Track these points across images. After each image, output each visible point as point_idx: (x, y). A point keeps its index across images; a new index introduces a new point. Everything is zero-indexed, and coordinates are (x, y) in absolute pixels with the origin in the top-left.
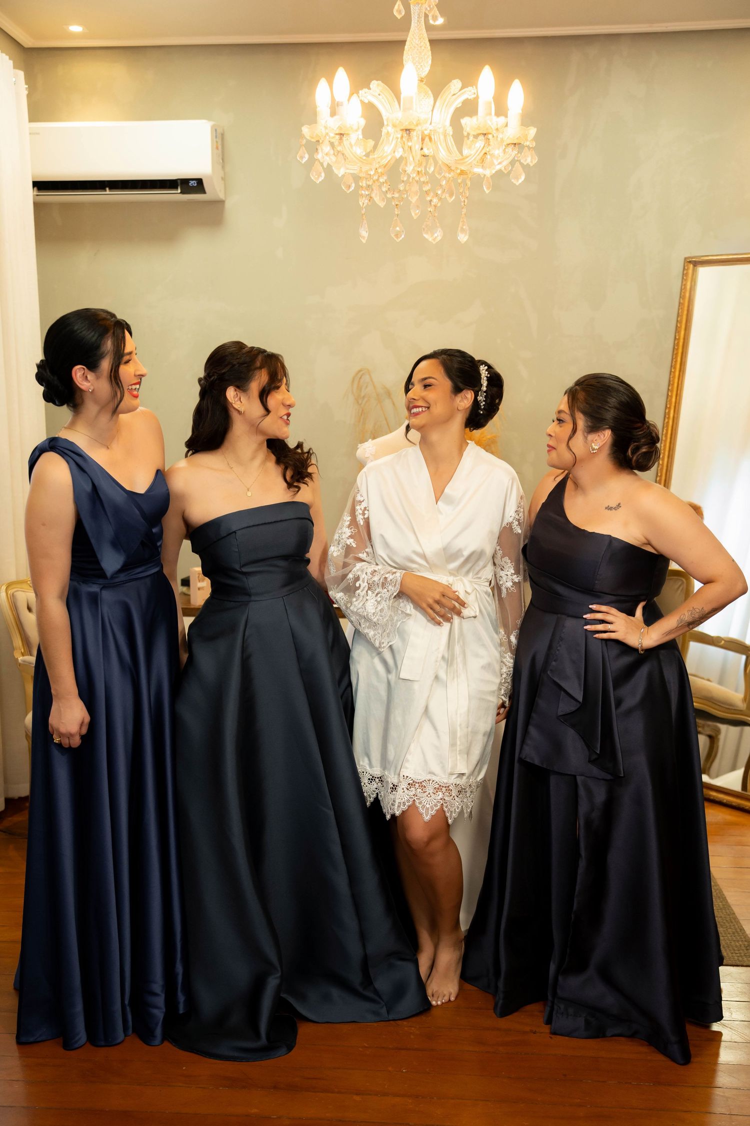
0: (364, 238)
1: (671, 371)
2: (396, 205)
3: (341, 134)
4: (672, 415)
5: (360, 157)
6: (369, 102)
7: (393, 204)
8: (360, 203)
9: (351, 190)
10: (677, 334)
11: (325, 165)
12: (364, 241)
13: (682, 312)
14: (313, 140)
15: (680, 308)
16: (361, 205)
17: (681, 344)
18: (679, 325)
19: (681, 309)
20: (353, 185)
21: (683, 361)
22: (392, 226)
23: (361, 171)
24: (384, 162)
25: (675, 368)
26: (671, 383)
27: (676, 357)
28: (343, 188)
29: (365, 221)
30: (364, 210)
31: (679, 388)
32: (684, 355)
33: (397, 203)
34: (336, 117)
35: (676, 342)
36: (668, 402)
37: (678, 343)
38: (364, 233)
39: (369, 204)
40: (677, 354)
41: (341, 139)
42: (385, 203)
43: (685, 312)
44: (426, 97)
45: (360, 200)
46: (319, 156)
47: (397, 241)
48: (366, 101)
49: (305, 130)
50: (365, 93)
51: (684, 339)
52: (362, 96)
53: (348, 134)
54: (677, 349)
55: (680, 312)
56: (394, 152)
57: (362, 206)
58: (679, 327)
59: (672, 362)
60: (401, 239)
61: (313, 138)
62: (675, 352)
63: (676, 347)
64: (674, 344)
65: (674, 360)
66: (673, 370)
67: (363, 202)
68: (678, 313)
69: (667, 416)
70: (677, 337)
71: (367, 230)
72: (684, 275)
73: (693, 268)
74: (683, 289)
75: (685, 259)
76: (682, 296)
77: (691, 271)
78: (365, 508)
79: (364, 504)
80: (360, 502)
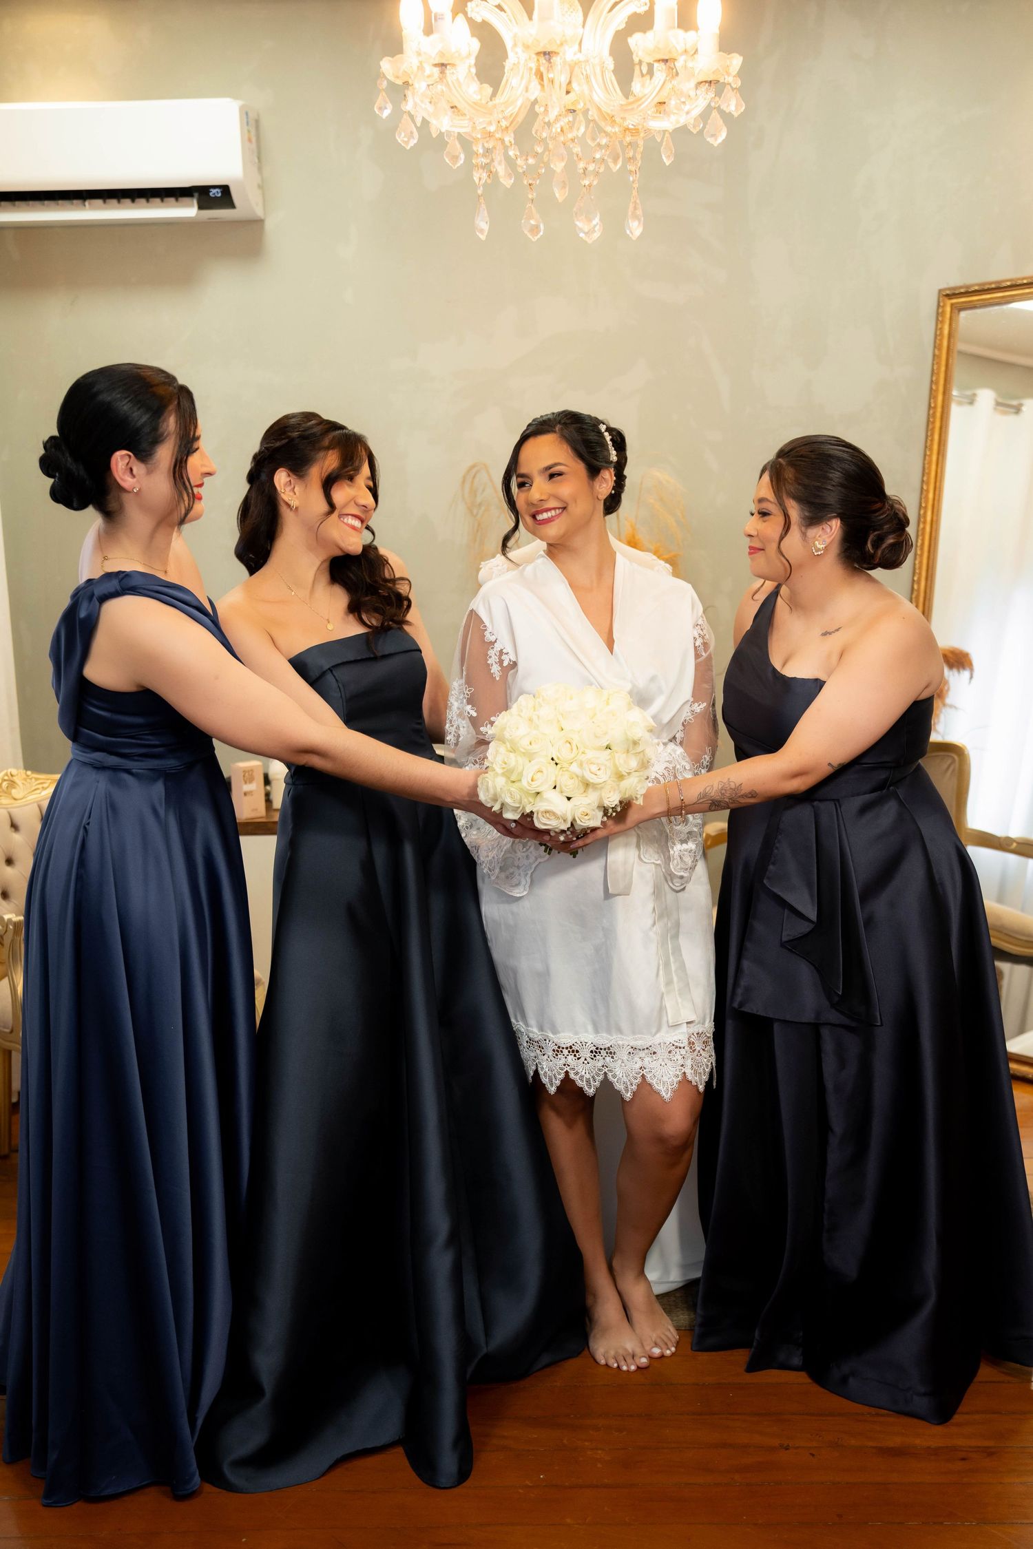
0: (482, 231)
1: (925, 455)
2: (530, 185)
3: (443, 65)
4: (929, 518)
5: (475, 103)
6: (483, 20)
7: (525, 182)
8: (475, 178)
9: (459, 165)
10: (932, 400)
11: (419, 122)
12: (483, 237)
13: (939, 368)
14: (399, 82)
15: (935, 362)
16: (477, 181)
17: (938, 414)
18: (934, 387)
19: (937, 363)
20: (462, 156)
21: (943, 438)
22: (525, 217)
23: (474, 128)
24: (512, 110)
25: (931, 450)
26: (927, 471)
27: (932, 435)
28: (447, 160)
29: (483, 206)
30: (481, 188)
31: (938, 479)
32: (943, 430)
33: (530, 182)
34: (432, 37)
35: (931, 412)
36: (923, 500)
37: (934, 413)
38: (483, 224)
39: (489, 181)
40: (933, 429)
41: (442, 72)
42: (512, 181)
43: (943, 369)
44: (571, 10)
45: (475, 173)
46: (409, 106)
47: (533, 240)
48: (479, 20)
49: (386, 65)
50: (477, 6)
51: (943, 407)
52: (472, 11)
53: (453, 65)
54: (934, 422)
55: (935, 368)
56: (527, 91)
57: (477, 183)
58: (935, 391)
59: (926, 441)
60: (539, 236)
61: (398, 77)
62: (930, 427)
63: (931, 420)
64: (929, 414)
65: (930, 438)
66: (928, 453)
67: (479, 176)
68: (933, 370)
69: (922, 520)
70: (933, 405)
71: (487, 219)
72: (939, 314)
73: (952, 305)
74: (938, 335)
75: (940, 291)
76: (937, 346)
77: (948, 309)
78: (501, 652)
79: (498, 647)
80: (493, 643)
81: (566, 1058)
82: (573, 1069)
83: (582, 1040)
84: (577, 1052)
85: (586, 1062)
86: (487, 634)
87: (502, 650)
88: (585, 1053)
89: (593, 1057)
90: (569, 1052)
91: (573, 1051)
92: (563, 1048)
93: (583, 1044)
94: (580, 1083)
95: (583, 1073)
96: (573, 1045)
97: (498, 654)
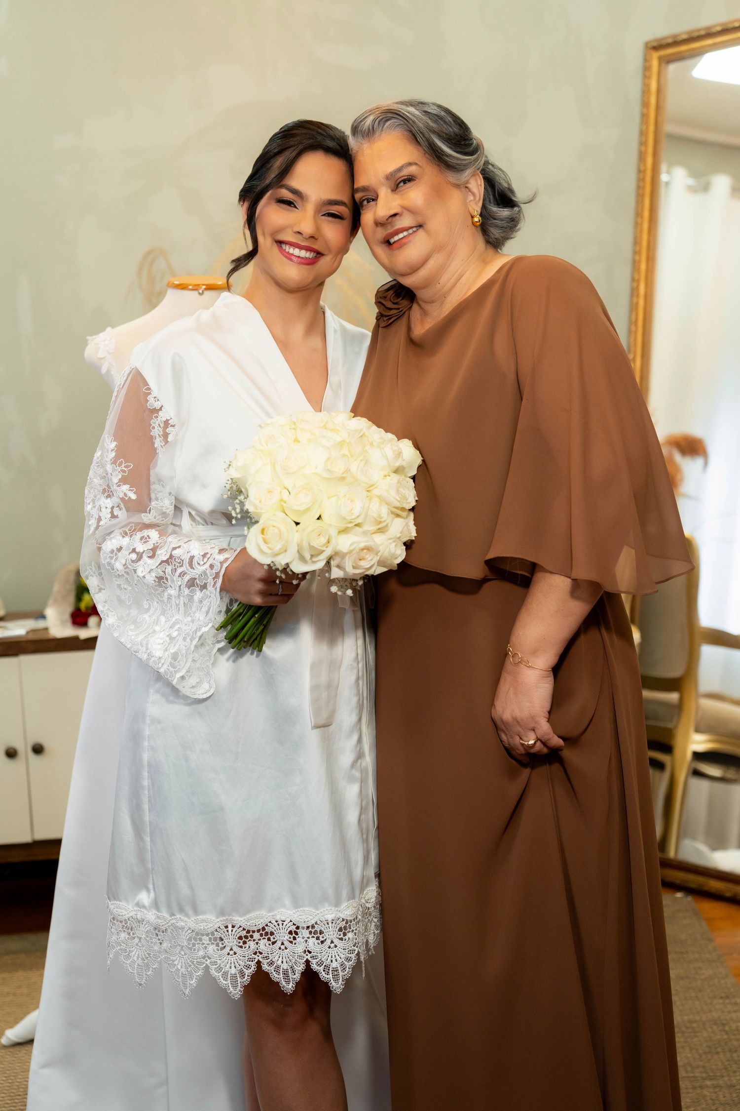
1: (636, 223)
10: (641, 164)
13: (647, 128)
15: (643, 122)
18: (643, 150)
19: (646, 123)
21: (654, 204)
26: (639, 240)
31: (651, 248)
32: (654, 195)
35: (641, 176)
36: (635, 272)
37: (644, 177)
40: (643, 194)
43: (652, 128)
51: (653, 170)
54: (644, 188)
55: (643, 129)
58: (644, 153)
59: (637, 208)
63: (641, 184)
64: (638, 179)
65: (640, 205)
66: (639, 221)
68: (641, 130)
70: (642, 169)
72: (646, 68)
73: (660, 59)
74: (646, 91)
75: (647, 44)
76: (645, 104)
77: (655, 63)
78: (166, 423)
79: (163, 416)
80: (156, 411)
81: (257, 943)
82: (267, 958)
83: (278, 917)
84: (272, 934)
85: (283, 947)
86: (150, 398)
87: (167, 420)
88: (282, 936)
89: (292, 940)
90: (261, 935)
91: (266, 933)
92: (254, 932)
93: (280, 923)
94: (275, 976)
95: (279, 962)
96: (267, 925)
97: (162, 425)
